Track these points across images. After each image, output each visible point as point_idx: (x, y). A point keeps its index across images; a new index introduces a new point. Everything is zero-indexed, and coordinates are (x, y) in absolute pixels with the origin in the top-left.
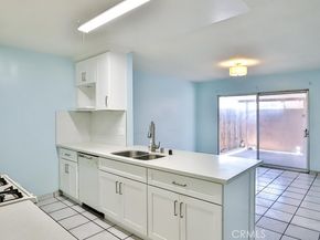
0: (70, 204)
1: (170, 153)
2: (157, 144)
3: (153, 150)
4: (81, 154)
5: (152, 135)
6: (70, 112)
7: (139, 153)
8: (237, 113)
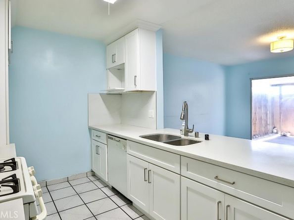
0: (100, 185)
1: (207, 137)
2: (190, 127)
3: (186, 134)
4: (110, 136)
5: (185, 117)
6: (101, 94)
7: (170, 137)
8: (269, 98)
